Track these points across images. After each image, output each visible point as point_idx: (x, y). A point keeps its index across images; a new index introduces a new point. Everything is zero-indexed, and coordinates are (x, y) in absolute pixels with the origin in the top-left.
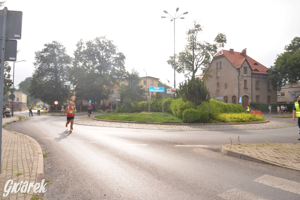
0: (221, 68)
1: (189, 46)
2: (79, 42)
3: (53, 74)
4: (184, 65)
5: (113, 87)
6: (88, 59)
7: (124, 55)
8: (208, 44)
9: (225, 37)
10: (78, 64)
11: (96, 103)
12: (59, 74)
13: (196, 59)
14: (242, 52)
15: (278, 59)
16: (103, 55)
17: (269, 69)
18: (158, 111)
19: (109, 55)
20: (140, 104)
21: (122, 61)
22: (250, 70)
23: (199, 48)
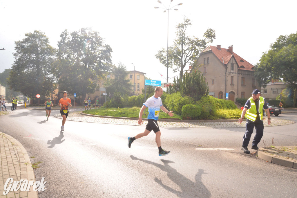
0: (209, 64)
1: (178, 41)
2: (64, 33)
3: (35, 66)
4: (172, 60)
5: (99, 81)
6: (72, 51)
7: (111, 48)
8: (197, 39)
9: (214, 32)
10: (62, 55)
11: (81, 97)
12: (41, 66)
13: (184, 54)
14: (228, 48)
15: (263, 56)
16: (89, 46)
17: (254, 66)
19: (95, 47)
20: (131, 99)
21: (108, 54)
22: (237, 66)
23: (188, 43)
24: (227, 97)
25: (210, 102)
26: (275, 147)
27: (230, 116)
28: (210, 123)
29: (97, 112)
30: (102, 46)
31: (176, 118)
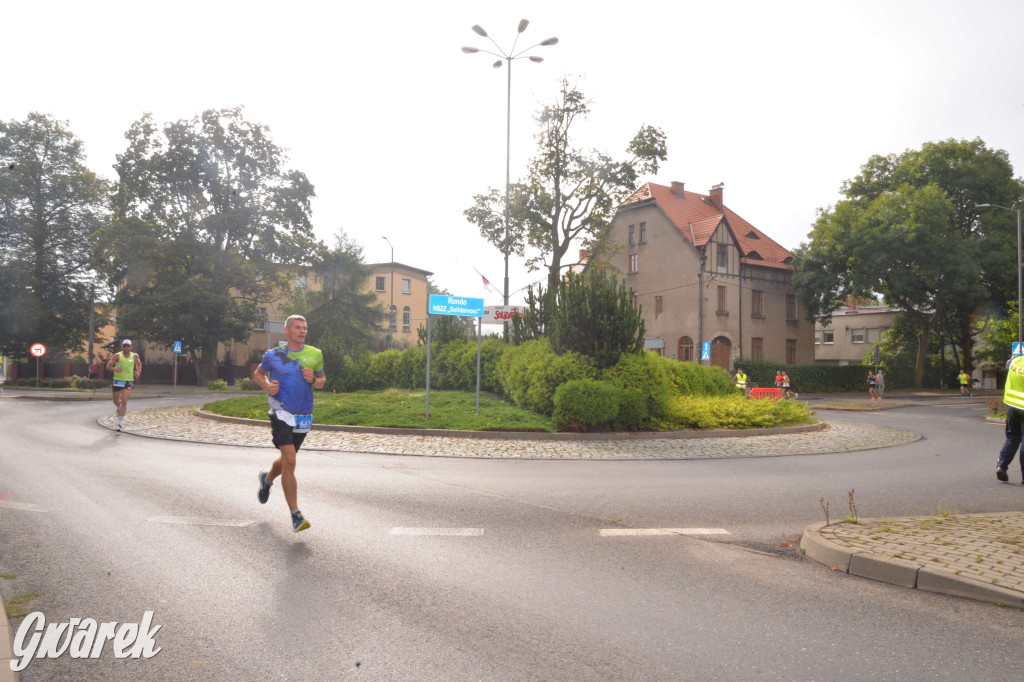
0: (644, 243)
1: (544, 163)
2: (139, 124)
3: (27, 241)
4: (523, 229)
5: (265, 296)
6: (171, 189)
7: (311, 182)
8: (604, 158)
9: (661, 139)
10: (132, 203)
11: (198, 353)
12: (52, 241)
13: (563, 210)
14: (708, 194)
15: (822, 222)
16: (229, 176)
17: (791, 253)
18: (447, 386)
19: (253, 179)
20: (379, 362)
21: (300, 204)
22: (737, 254)
23: (576, 172)
24: (706, 356)
25: (648, 371)
26: (859, 520)
27: (714, 419)
28: (648, 443)
29: (256, 407)
30: (277, 174)
31: (534, 427)
